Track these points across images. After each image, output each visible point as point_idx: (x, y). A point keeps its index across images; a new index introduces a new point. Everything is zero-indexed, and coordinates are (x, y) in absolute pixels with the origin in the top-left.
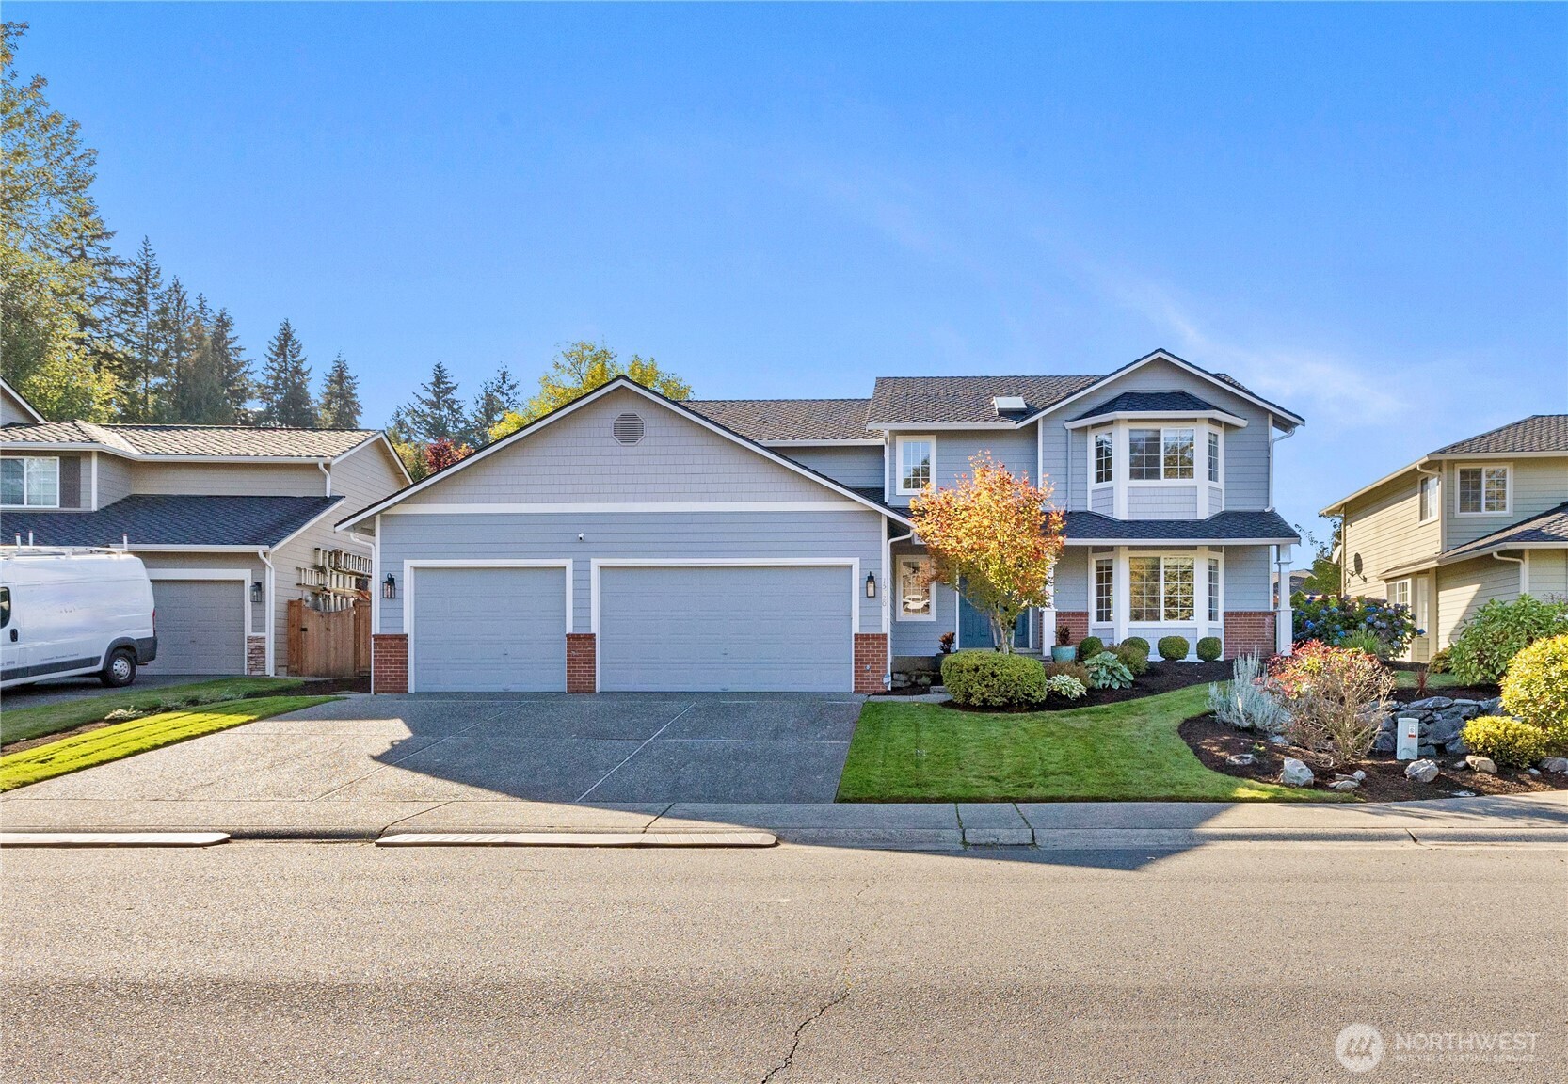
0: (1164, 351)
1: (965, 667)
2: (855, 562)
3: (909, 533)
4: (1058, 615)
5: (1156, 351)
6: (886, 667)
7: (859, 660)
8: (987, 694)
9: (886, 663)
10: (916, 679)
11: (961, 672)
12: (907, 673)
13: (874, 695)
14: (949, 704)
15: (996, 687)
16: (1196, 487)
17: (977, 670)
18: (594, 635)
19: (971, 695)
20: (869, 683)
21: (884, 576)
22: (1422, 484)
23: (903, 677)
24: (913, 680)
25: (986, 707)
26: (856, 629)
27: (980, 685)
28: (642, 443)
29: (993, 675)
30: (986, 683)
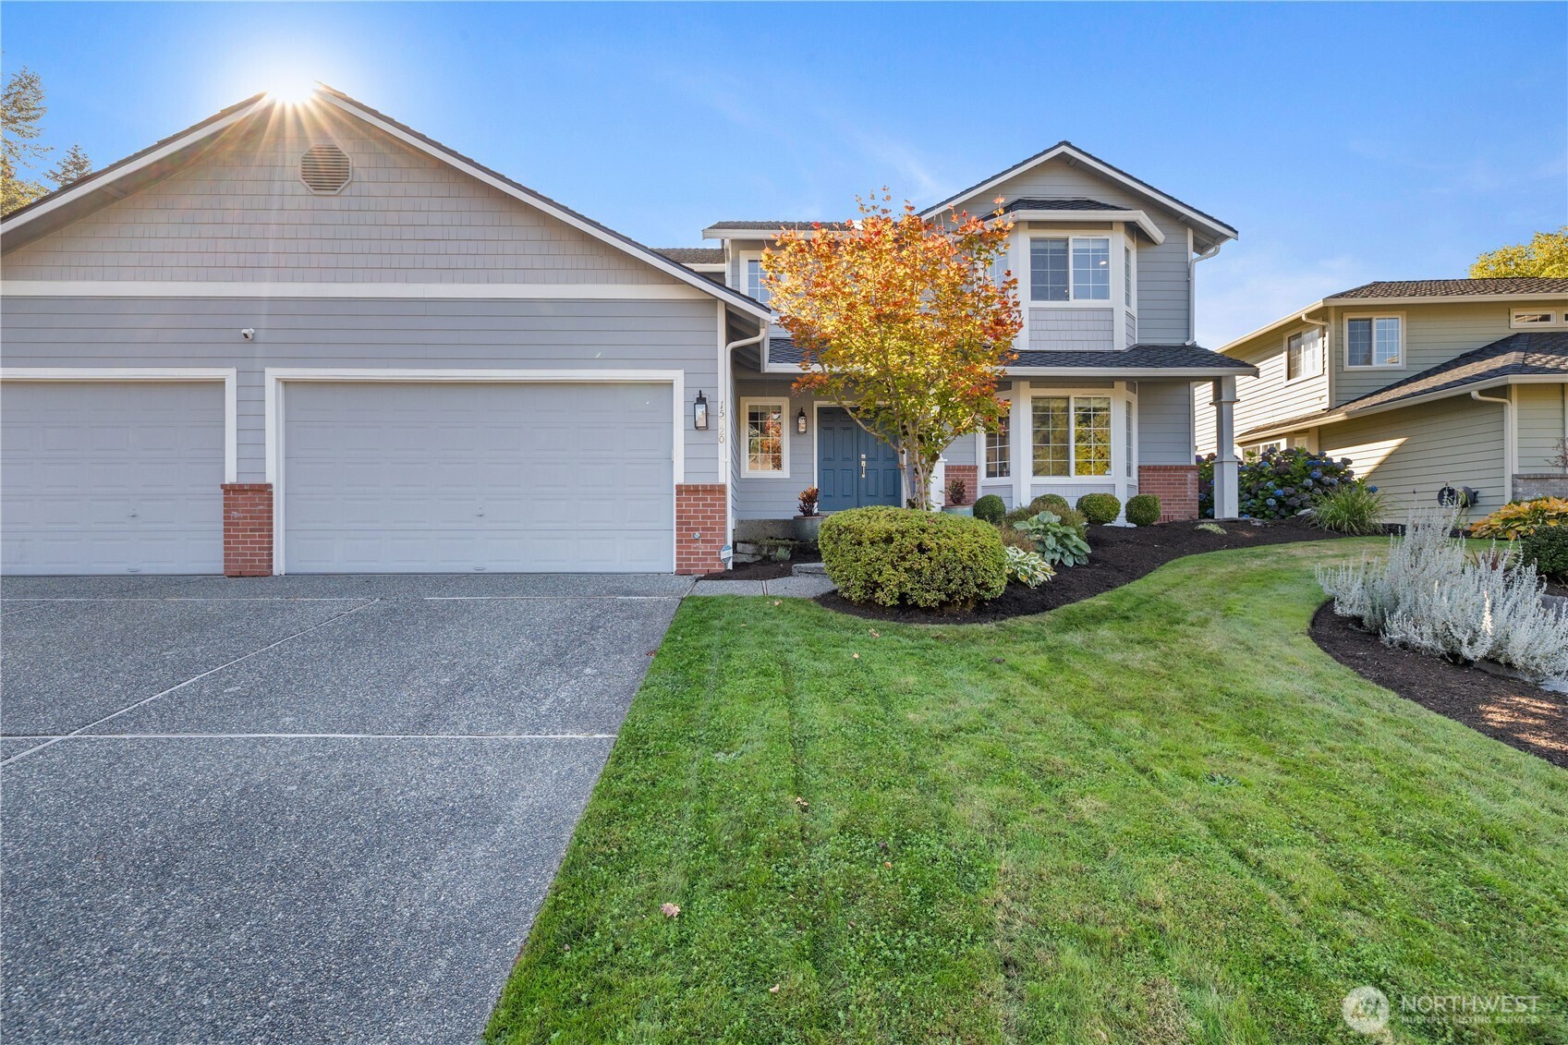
0: (1068, 144)
1: (868, 534)
2: (677, 376)
3: (757, 334)
4: (948, 469)
5: (1060, 144)
6: (725, 535)
7: (683, 523)
8: (909, 586)
9: (724, 529)
10: (769, 551)
11: (860, 543)
12: (756, 543)
13: (705, 578)
14: (832, 600)
15: (927, 572)
16: (1112, 310)
17: (889, 540)
18: (270, 486)
19: (877, 586)
20: (700, 559)
21: (721, 397)
22: (1289, 342)
23: (750, 548)
24: (765, 552)
25: (905, 609)
26: (679, 478)
27: (894, 567)
28: (347, 192)
29: (922, 549)
30: (907, 565)
